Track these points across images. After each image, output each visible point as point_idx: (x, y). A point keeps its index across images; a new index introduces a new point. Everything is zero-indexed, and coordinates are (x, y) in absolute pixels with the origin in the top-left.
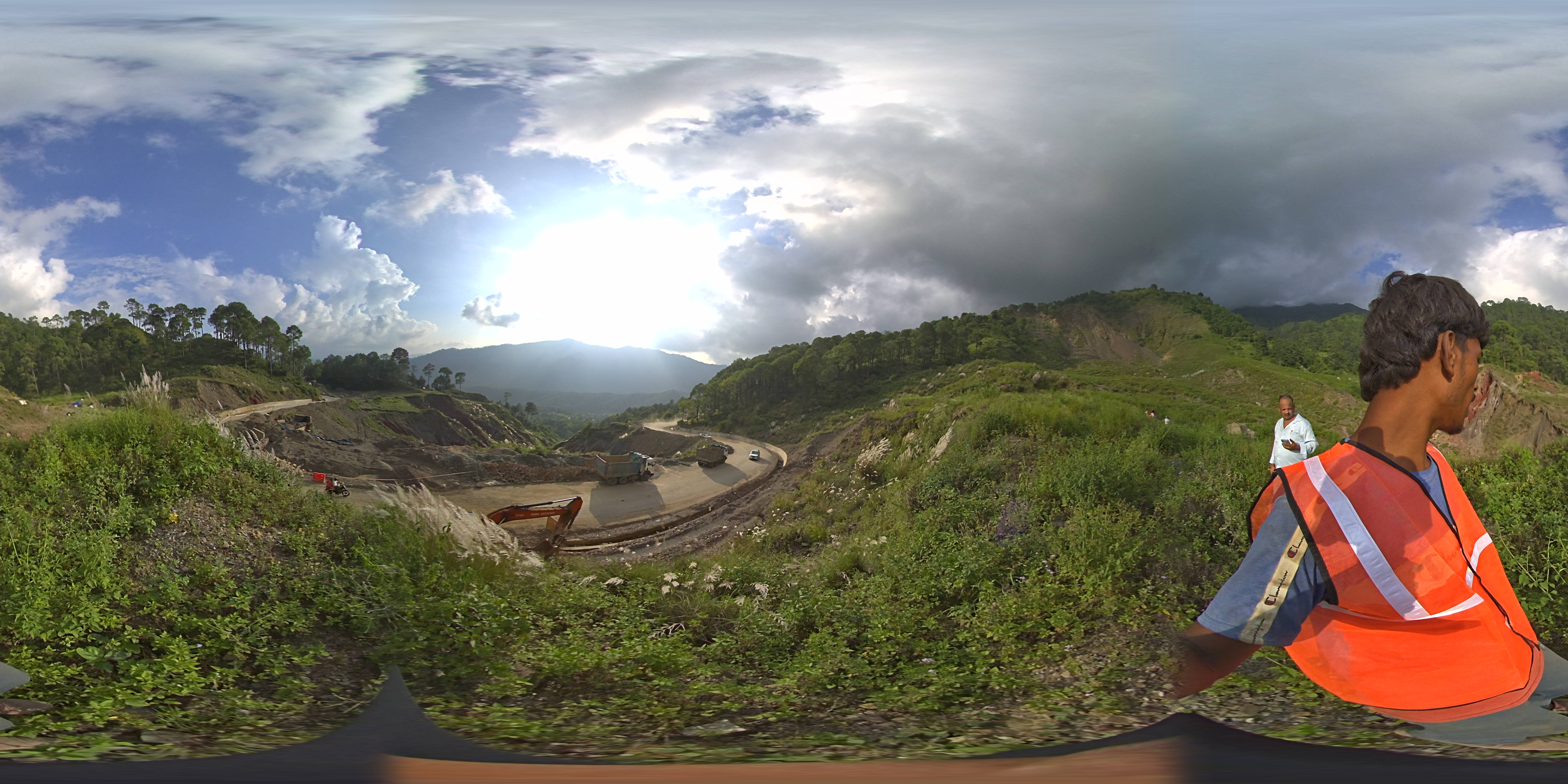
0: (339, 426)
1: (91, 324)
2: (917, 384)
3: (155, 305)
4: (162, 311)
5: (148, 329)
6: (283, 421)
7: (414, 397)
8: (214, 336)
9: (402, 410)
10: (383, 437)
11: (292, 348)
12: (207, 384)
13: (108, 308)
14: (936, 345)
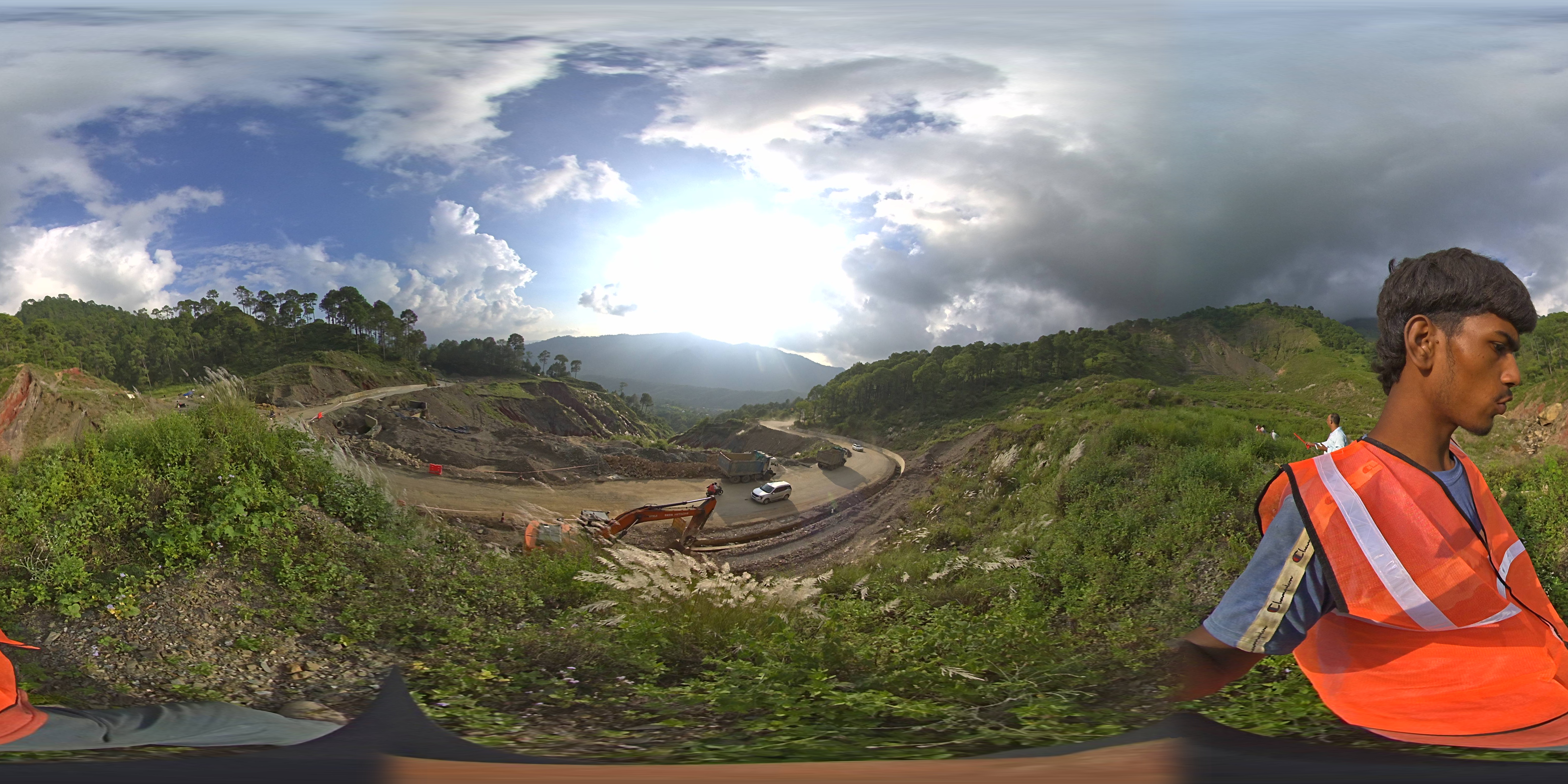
0: (455, 413)
1: (201, 313)
2: (1034, 397)
3: (264, 292)
4: (273, 298)
5: (259, 317)
6: (397, 407)
7: (529, 383)
8: (326, 321)
9: (516, 396)
10: (499, 424)
11: (406, 332)
12: (319, 370)
13: (217, 296)
14: (1053, 359)
